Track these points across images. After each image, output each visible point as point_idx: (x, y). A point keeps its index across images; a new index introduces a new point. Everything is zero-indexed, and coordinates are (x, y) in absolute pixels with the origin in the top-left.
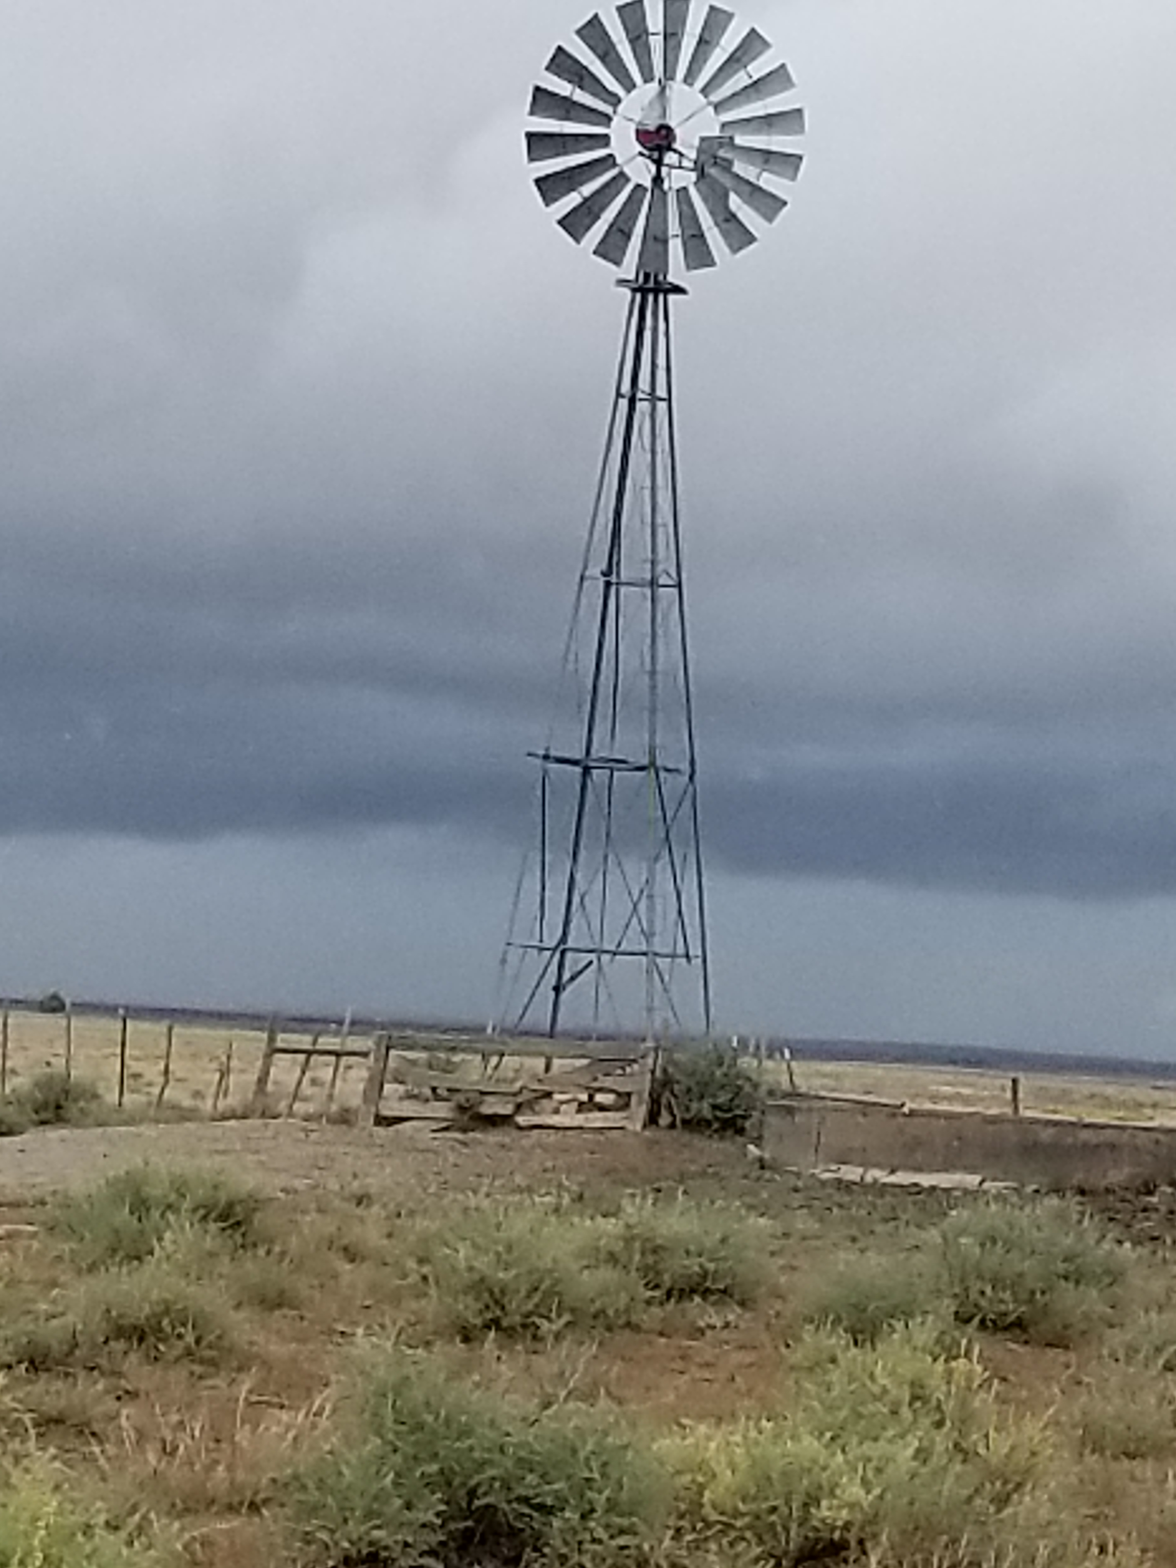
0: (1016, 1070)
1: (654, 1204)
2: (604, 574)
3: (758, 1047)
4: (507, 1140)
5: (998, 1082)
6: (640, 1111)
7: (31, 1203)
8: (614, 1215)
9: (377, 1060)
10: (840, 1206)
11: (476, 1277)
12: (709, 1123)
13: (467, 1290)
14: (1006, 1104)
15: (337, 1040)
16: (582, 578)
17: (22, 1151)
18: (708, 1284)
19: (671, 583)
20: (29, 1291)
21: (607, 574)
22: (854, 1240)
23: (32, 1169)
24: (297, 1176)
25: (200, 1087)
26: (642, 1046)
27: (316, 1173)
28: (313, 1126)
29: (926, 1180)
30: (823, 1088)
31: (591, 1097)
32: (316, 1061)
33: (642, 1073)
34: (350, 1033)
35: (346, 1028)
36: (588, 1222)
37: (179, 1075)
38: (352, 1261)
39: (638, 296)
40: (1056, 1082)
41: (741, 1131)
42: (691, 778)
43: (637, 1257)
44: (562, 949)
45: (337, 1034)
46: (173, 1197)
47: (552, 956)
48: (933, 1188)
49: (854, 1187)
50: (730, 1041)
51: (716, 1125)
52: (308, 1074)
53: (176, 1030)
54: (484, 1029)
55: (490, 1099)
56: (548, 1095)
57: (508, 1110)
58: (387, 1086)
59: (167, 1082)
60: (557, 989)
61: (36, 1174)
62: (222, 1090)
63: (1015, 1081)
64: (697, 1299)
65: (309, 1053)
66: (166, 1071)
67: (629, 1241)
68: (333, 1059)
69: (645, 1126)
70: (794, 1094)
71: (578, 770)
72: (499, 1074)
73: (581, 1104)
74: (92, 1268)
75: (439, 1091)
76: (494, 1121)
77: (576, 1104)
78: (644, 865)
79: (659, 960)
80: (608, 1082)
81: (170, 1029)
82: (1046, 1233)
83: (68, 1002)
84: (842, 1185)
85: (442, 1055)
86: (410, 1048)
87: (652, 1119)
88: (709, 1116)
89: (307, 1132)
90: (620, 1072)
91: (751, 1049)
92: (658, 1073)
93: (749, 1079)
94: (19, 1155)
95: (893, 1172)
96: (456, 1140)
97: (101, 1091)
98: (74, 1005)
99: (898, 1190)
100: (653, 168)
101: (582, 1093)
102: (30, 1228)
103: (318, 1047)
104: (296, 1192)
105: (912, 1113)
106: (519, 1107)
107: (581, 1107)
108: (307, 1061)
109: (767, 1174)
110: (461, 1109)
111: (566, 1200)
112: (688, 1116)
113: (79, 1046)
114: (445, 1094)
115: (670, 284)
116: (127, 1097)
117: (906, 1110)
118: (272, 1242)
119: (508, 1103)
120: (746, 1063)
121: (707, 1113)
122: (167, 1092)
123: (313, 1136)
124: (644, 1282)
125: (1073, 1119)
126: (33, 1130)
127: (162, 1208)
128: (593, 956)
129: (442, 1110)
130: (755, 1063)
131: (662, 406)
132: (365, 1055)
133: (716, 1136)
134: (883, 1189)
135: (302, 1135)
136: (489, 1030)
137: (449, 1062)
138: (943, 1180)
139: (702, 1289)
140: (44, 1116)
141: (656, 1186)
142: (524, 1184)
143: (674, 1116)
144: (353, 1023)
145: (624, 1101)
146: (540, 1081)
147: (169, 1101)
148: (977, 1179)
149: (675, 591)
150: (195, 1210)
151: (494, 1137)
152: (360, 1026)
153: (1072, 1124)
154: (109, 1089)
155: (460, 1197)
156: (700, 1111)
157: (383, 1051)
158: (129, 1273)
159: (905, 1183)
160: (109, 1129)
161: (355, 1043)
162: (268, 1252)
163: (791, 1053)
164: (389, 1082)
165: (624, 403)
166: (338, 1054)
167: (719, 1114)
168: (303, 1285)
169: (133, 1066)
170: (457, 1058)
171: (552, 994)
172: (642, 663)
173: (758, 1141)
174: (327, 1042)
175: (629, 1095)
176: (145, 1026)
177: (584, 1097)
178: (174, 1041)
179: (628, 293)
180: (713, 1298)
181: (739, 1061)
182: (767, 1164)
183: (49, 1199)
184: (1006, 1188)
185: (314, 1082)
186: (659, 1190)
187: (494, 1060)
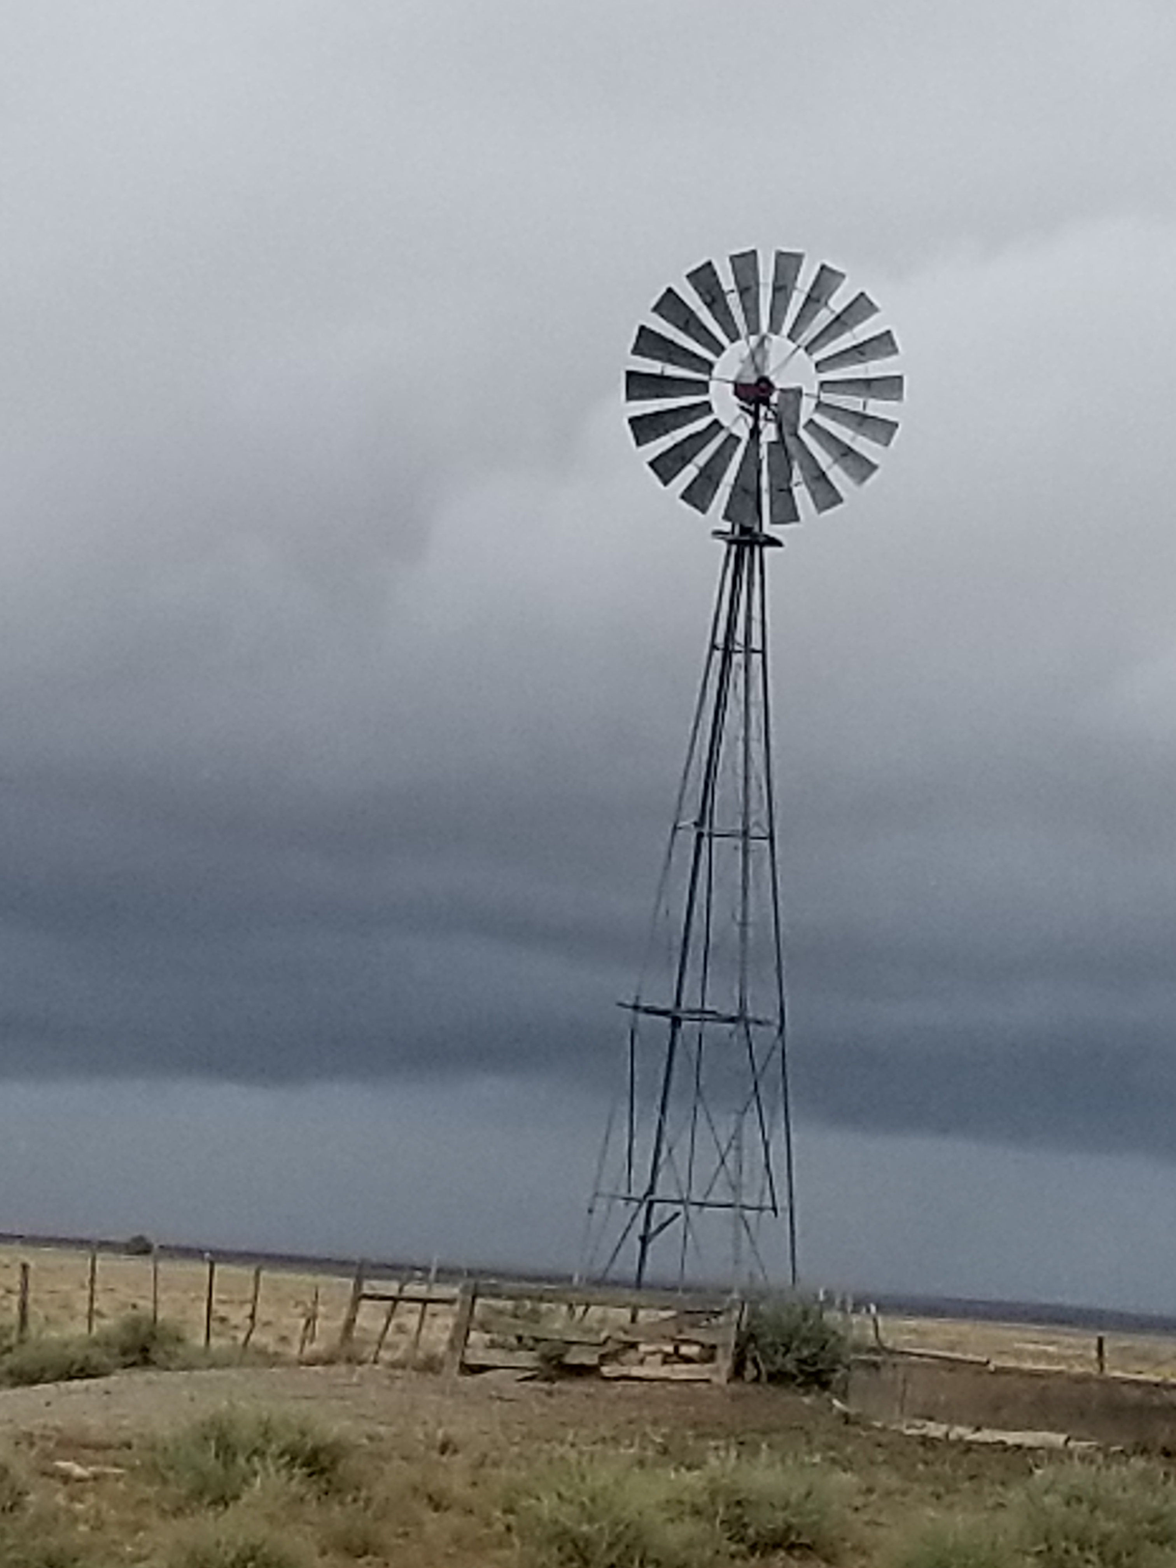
0: (1101, 1328)
1: (739, 1456)
2: (696, 824)
3: (843, 1302)
4: (592, 1390)
5: (1085, 1341)
6: (724, 1364)
7: (117, 1446)
8: (698, 1467)
9: (462, 1308)
10: (926, 1463)
11: (559, 1529)
12: (794, 1377)
13: (550, 1541)
14: (1090, 1362)
15: (424, 1288)
16: (675, 828)
17: (107, 1393)
18: (793, 1538)
19: (763, 835)
20: (115, 1534)
21: (699, 824)
22: (938, 1497)
23: (120, 1411)
24: (381, 1423)
25: (285, 1333)
26: (728, 1299)
27: (401, 1421)
28: (399, 1373)
29: (1012, 1438)
30: (908, 1342)
31: (676, 1349)
32: (402, 1307)
33: (729, 1324)
34: (437, 1281)
35: (432, 1275)
36: (673, 1475)
37: (265, 1318)
38: (437, 1508)
39: (734, 548)
40: (1143, 1342)
41: (825, 1385)
42: (781, 1030)
43: (721, 1510)
44: (649, 1201)
45: (422, 1281)
46: (259, 1442)
47: (640, 1207)
48: (1019, 1447)
49: (939, 1444)
50: (816, 1296)
51: (800, 1379)
52: (393, 1322)
53: (264, 1274)
54: (570, 1279)
55: (575, 1348)
56: (634, 1346)
57: (594, 1360)
58: (473, 1335)
59: (253, 1325)
60: (644, 1240)
61: (124, 1417)
62: (309, 1336)
63: (1101, 1341)
64: (782, 1553)
65: (395, 1300)
66: (252, 1317)
67: (713, 1495)
68: (419, 1306)
69: (729, 1381)
70: (879, 1349)
71: (667, 1021)
72: (587, 1322)
73: (667, 1355)
74: (178, 1512)
75: (525, 1341)
76: (581, 1371)
77: (659, 1357)
78: (733, 1117)
79: (747, 1213)
80: (694, 1334)
81: (257, 1274)
82: (1131, 1493)
83: (156, 1246)
84: (926, 1441)
85: (528, 1304)
86: (497, 1296)
87: (738, 1372)
88: (795, 1371)
89: (393, 1378)
90: (705, 1323)
91: (838, 1302)
92: (743, 1328)
93: (834, 1333)
94: (105, 1397)
95: (978, 1429)
96: (541, 1390)
97: (188, 1335)
98: (161, 1247)
99: (983, 1449)
100: (750, 420)
101: (668, 1344)
102: (118, 1471)
103: (405, 1294)
104: (381, 1439)
105: (999, 1371)
106: (603, 1357)
107: (667, 1359)
108: (394, 1307)
109: (853, 1430)
110: (546, 1359)
111: (650, 1453)
112: (773, 1369)
113: (166, 1290)
114: (531, 1343)
115: (766, 536)
116: (213, 1340)
117: (991, 1367)
118: (358, 1489)
119: (595, 1352)
120: (833, 1317)
121: (791, 1367)
122: (253, 1337)
123: (399, 1384)
124: (728, 1535)
125: (1158, 1379)
126: (119, 1371)
127: (249, 1451)
128: (679, 1208)
129: (526, 1359)
130: (839, 1316)
131: (757, 658)
132: (450, 1302)
133: (801, 1391)
134: (969, 1447)
135: (386, 1382)
136: (576, 1279)
137: (534, 1311)
138: (1027, 1438)
139: (786, 1544)
140: (130, 1359)
141: (741, 1439)
142: (608, 1434)
143: (759, 1372)
144: (439, 1271)
145: (709, 1354)
146: (626, 1332)
147: (254, 1345)
148: (1062, 1438)
149: (766, 843)
150: (282, 1455)
151: (578, 1387)
152: (446, 1274)
153: (1157, 1385)
154: (196, 1335)
155: (546, 1446)
156: (784, 1365)
157: (470, 1298)
158: (216, 1517)
159: (990, 1440)
160: (196, 1373)
161: (440, 1291)
162: (355, 1500)
163: (878, 1308)
164: (475, 1330)
165: (718, 655)
166: (425, 1302)
167: (806, 1368)
168: (387, 1533)
169: (220, 1310)
170: (544, 1306)
171: (638, 1244)
172: (733, 916)
173: (844, 1397)
174: (413, 1289)
175: (714, 1347)
176: (233, 1270)
177: (670, 1349)
178: (261, 1284)
179: (723, 545)
180: (797, 1553)
181: (825, 1316)
182: (852, 1419)
183: (135, 1442)
184: (1090, 1447)
185: (400, 1329)
186: (742, 1443)
187: (580, 1310)
